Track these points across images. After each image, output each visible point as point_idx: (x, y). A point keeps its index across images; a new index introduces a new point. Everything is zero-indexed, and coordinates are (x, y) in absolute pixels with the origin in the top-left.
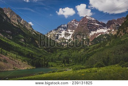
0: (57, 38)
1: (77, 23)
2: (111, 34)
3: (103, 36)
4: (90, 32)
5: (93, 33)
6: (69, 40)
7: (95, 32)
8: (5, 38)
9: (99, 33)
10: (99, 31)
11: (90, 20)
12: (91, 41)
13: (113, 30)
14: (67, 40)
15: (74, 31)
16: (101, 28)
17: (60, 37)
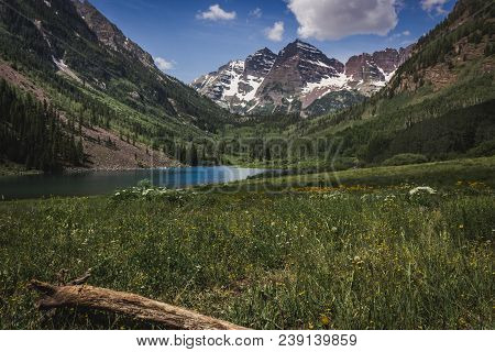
0: (219, 96)
1: (270, 59)
2: (355, 91)
3: (336, 94)
4: (304, 84)
5: (311, 86)
6: (251, 103)
7: (315, 85)
8: (87, 85)
9: (327, 89)
10: (326, 82)
11: (305, 52)
12: (304, 106)
13: (362, 81)
14: (245, 102)
15: (262, 79)
16: (331, 74)
17: (226, 93)
